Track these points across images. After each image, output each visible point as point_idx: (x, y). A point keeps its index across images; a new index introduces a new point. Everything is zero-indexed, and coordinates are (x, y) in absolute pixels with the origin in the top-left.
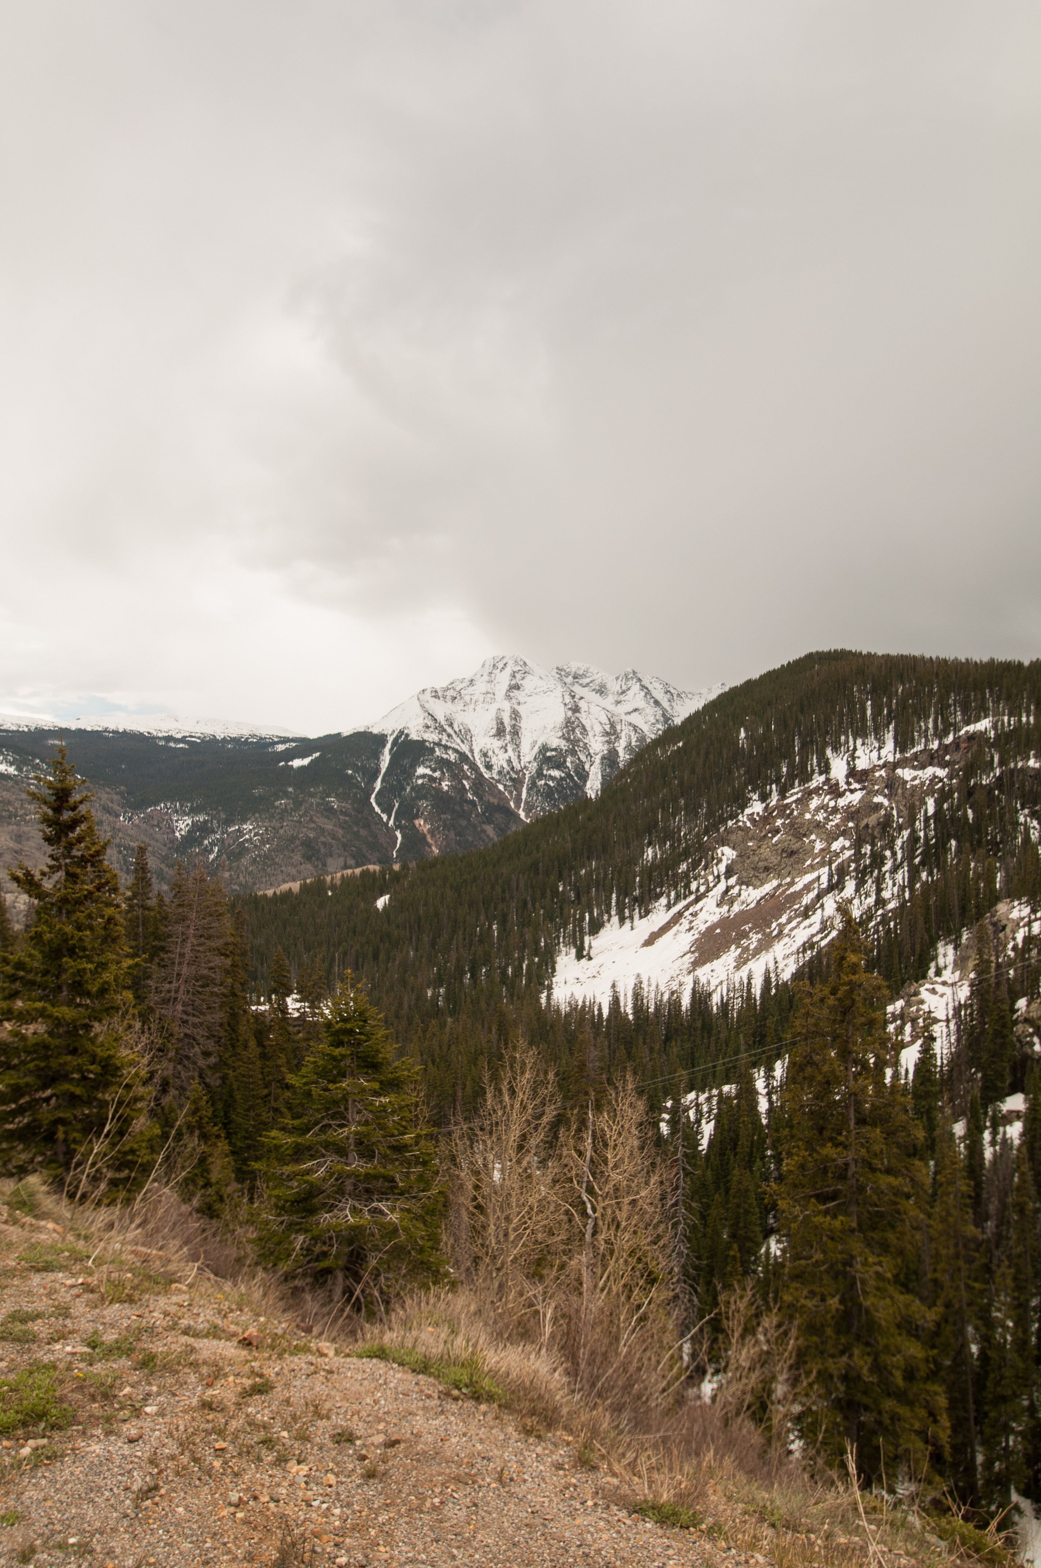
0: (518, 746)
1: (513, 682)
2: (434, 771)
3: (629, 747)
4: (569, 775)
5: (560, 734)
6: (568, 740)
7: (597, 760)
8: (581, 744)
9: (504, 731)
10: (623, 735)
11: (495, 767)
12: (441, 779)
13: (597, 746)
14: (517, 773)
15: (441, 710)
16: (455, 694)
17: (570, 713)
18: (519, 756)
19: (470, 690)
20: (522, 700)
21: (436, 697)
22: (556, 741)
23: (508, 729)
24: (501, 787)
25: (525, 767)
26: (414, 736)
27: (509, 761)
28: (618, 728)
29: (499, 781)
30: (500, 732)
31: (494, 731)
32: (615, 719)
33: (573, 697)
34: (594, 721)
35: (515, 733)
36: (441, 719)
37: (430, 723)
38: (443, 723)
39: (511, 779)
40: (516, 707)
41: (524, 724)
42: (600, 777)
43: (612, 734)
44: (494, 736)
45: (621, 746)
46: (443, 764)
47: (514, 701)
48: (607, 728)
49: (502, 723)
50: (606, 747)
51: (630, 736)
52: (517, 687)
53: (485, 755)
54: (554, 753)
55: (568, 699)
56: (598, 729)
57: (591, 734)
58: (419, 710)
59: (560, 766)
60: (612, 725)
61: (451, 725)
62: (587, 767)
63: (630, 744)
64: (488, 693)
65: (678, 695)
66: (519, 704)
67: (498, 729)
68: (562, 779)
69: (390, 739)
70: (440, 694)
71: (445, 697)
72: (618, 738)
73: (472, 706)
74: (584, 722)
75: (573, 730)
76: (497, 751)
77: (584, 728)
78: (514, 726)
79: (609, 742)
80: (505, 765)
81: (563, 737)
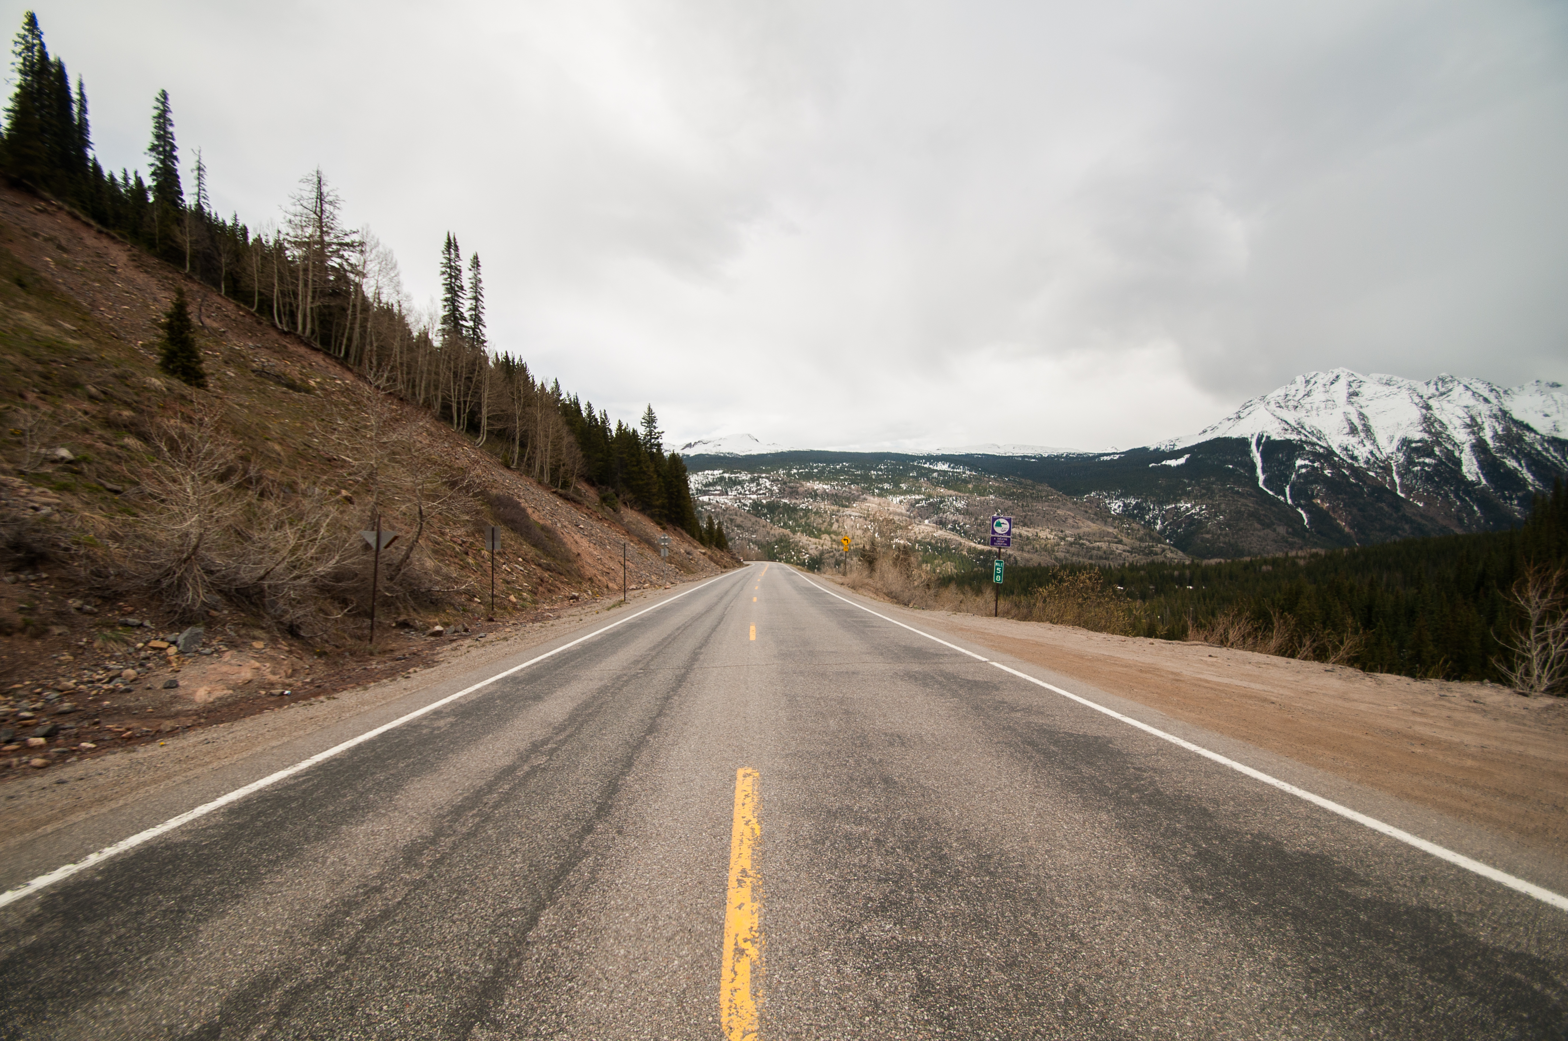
0: (1374, 441)
1: (1351, 390)
2: (1313, 462)
3: (1496, 436)
4: (1440, 460)
5: (1421, 428)
6: (1430, 432)
7: (1467, 448)
8: (1444, 436)
9: (1356, 429)
10: (1486, 425)
11: (1360, 458)
12: (1322, 469)
13: (1462, 436)
14: (1383, 462)
15: (1291, 417)
16: (1296, 404)
17: (1424, 411)
18: (1379, 449)
19: (1308, 399)
20: (1363, 404)
21: (1280, 407)
22: (1417, 434)
23: (1360, 428)
24: (1372, 474)
25: (1389, 457)
26: (1275, 437)
27: (1371, 453)
28: (1479, 420)
29: (1368, 469)
30: (1353, 431)
31: (1347, 430)
32: (1473, 413)
33: (1421, 397)
34: (1451, 416)
35: (1368, 430)
36: (1293, 424)
37: (1286, 427)
38: (1296, 426)
39: (1380, 467)
40: (1361, 410)
41: (1372, 423)
42: (1475, 462)
43: (1473, 426)
44: (1348, 434)
45: (1487, 435)
46: (1317, 456)
47: (1355, 405)
48: (1468, 421)
49: (1352, 423)
50: (1472, 437)
51: (1494, 427)
52: (1356, 394)
53: (1346, 449)
54: (1419, 444)
55: (1417, 400)
56: (1458, 423)
57: (1450, 427)
58: (1272, 418)
59: (1431, 454)
60: (1472, 418)
61: (1302, 427)
62: (1457, 454)
63: (1496, 433)
64: (1328, 401)
65: (1505, 392)
66: (1361, 407)
67: (1351, 428)
68: (1436, 465)
69: (1254, 441)
70: (1282, 404)
71: (1287, 407)
72: (1481, 429)
73: (1314, 413)
74: (1439, 417)
75: (1432, 424)
76: (1356, 446)
77: (1441, 422)
78: (1364, 425)
79: (1473, 433)
80: (1369, 456)
81: (1424, 430)
